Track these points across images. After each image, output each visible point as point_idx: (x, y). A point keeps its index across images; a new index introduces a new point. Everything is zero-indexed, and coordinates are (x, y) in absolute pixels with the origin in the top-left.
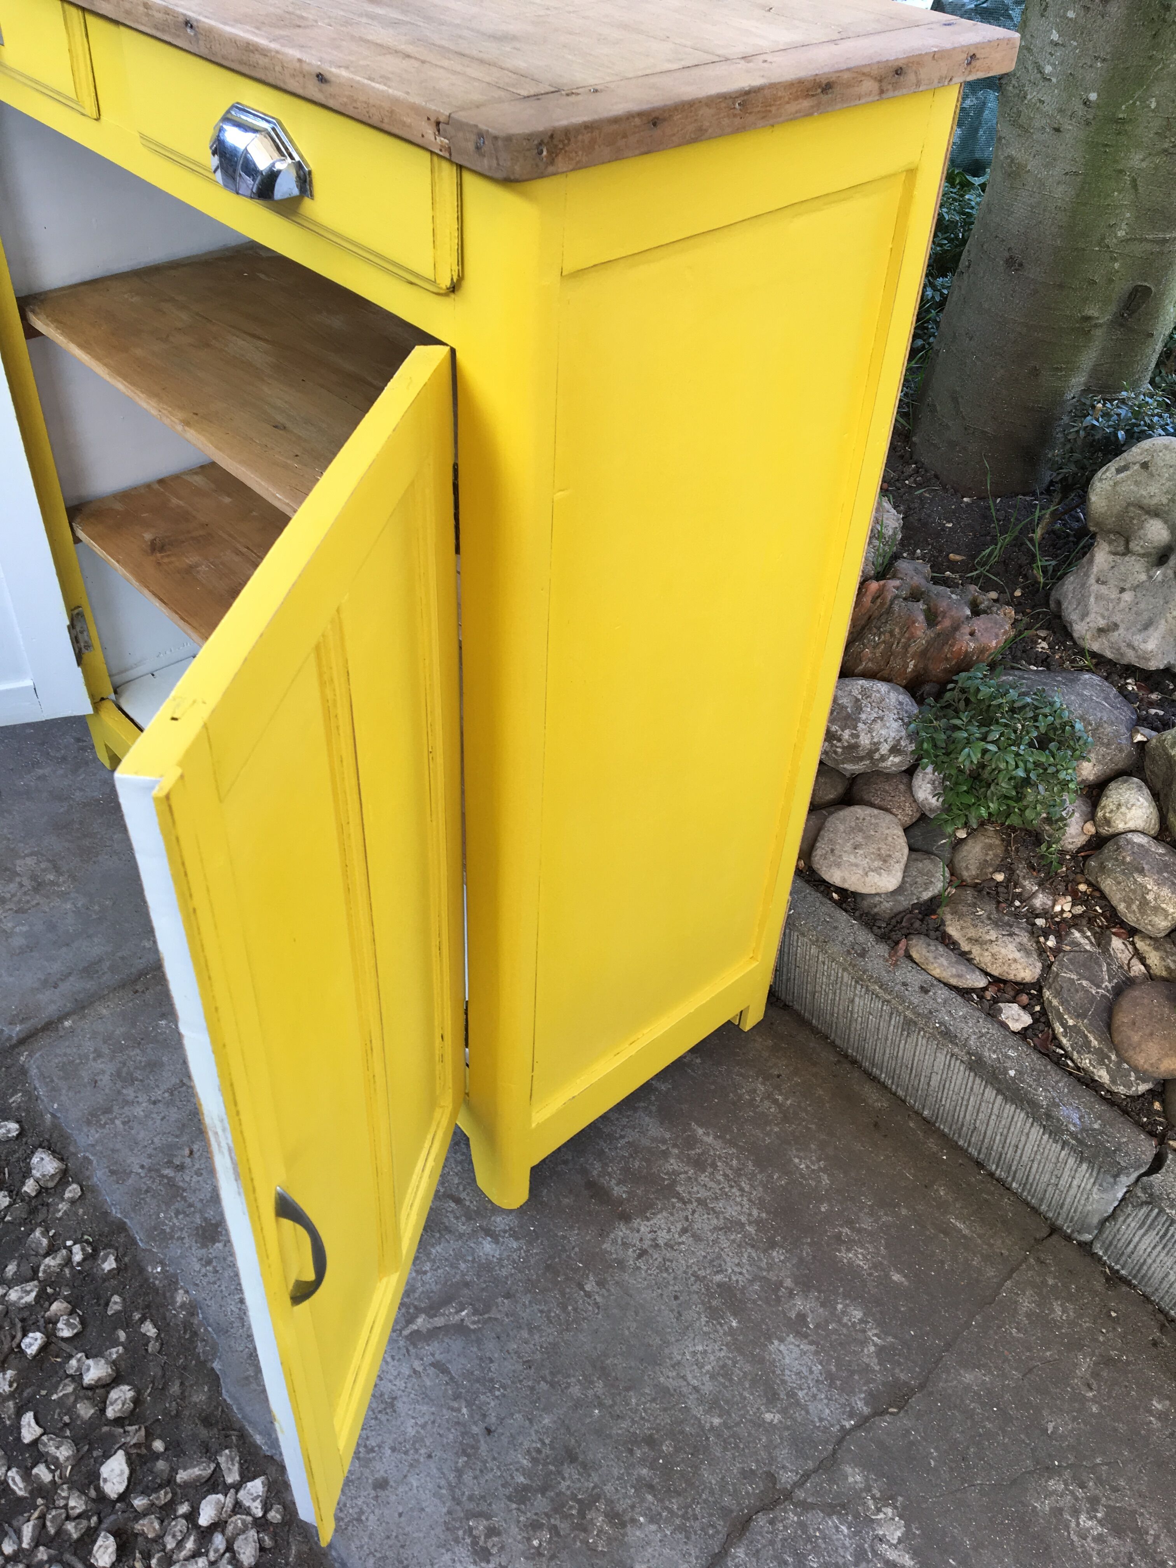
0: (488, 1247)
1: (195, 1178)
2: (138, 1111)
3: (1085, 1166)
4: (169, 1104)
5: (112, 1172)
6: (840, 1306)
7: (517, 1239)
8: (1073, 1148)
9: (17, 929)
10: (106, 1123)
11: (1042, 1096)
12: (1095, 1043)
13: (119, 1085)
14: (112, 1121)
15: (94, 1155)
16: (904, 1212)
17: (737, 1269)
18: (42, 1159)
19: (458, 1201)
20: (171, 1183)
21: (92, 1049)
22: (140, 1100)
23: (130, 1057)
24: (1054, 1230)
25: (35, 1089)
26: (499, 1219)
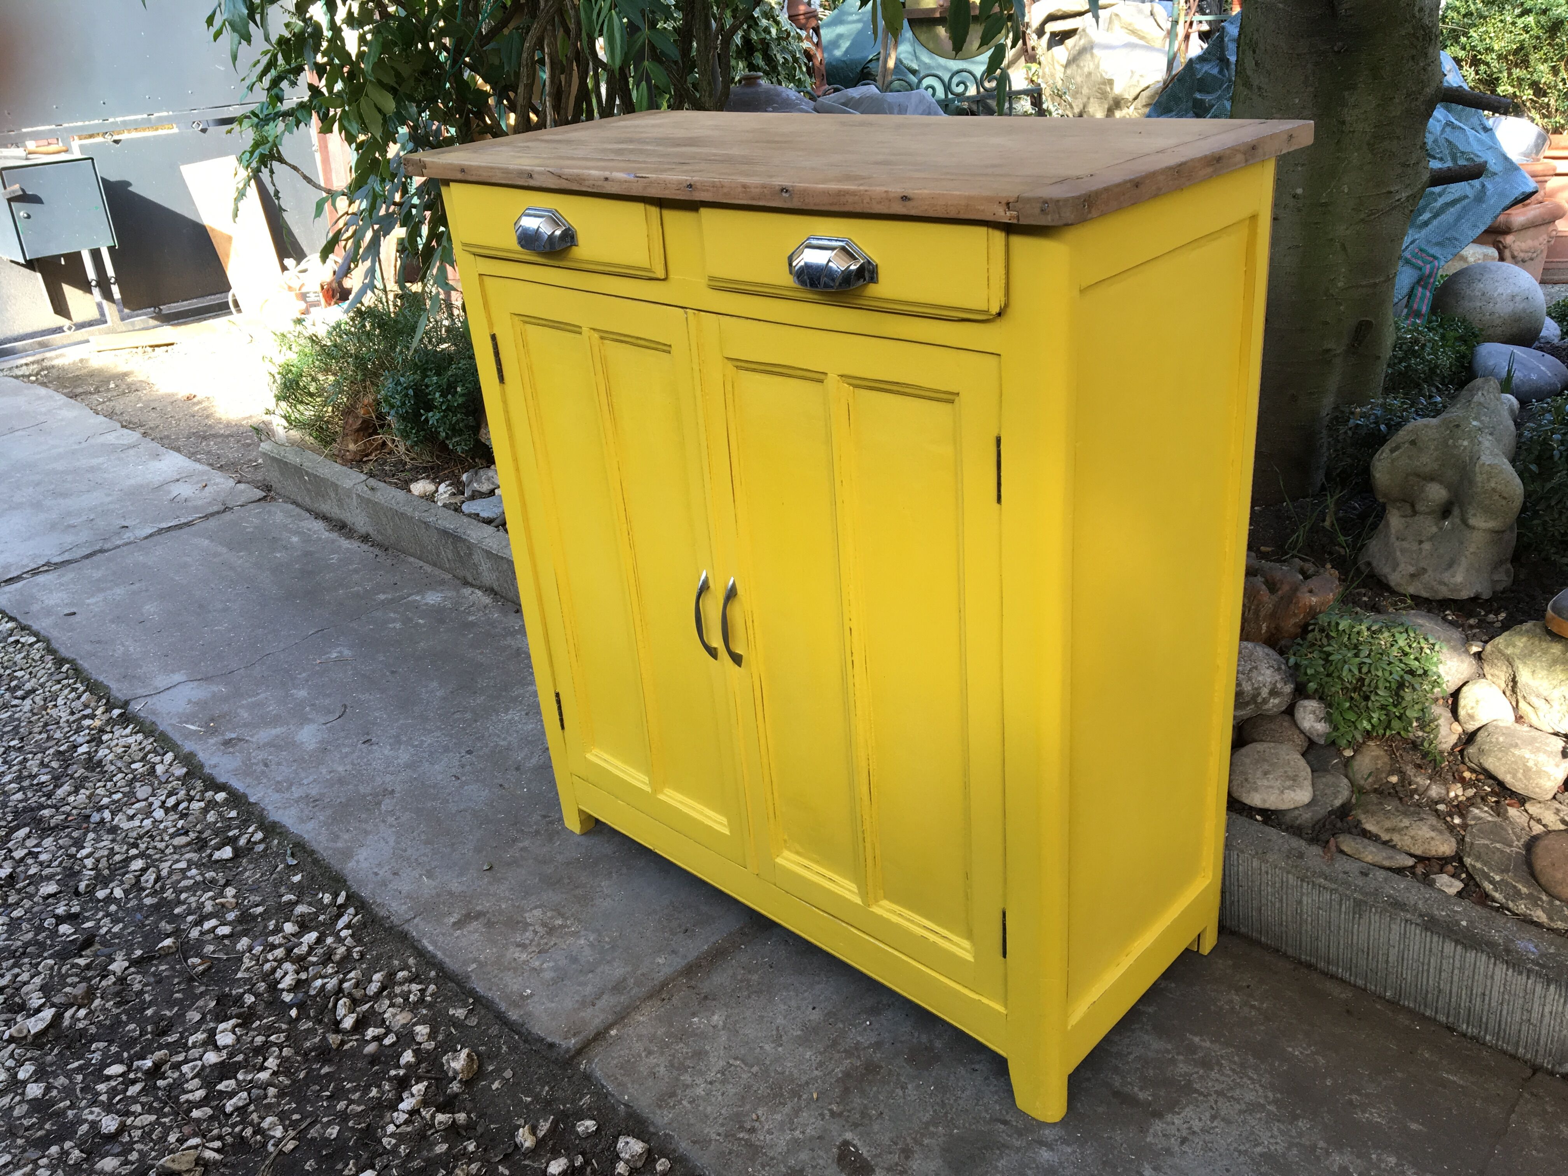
0: (1045, 1155)
1: (768, 1137)
2: (700, 1091)
3: (1552, 988)
4: (723, 1082)
5: (694, 1142)
6: (1374, 1156)
7: (1069, 1145)
8: (1538, 975)
9: (545, 966)
10: (674, 1105)
11: (1496, 936)
12: (1524, 890)
13: (675, 1073)
14: (680, 1102)
15: (674, 1131)
16: (1400, 1075)
17: (1272, 1141)
18: (627, 1143)
19: (1005, 1123)
20: (749, 1144)
21: (642, 1049)
22: (698, 1082)
23: (676, 1050)
24: (1536, 1069)
25: (603, 1086)
26: (1047, 1132)
